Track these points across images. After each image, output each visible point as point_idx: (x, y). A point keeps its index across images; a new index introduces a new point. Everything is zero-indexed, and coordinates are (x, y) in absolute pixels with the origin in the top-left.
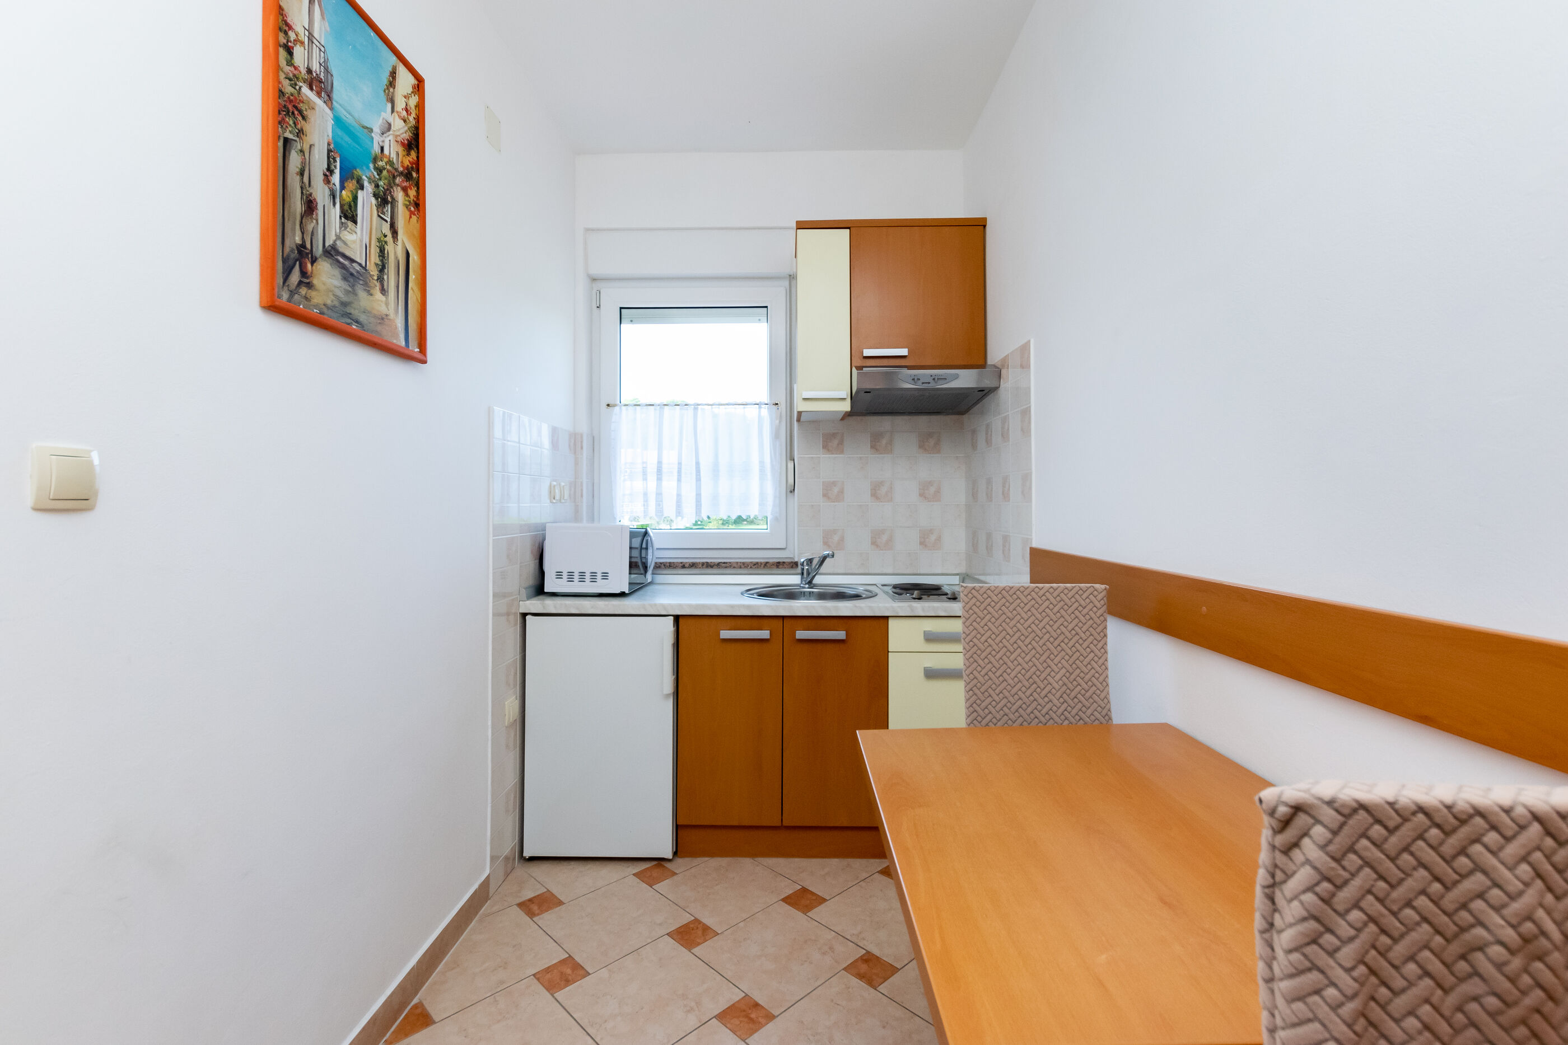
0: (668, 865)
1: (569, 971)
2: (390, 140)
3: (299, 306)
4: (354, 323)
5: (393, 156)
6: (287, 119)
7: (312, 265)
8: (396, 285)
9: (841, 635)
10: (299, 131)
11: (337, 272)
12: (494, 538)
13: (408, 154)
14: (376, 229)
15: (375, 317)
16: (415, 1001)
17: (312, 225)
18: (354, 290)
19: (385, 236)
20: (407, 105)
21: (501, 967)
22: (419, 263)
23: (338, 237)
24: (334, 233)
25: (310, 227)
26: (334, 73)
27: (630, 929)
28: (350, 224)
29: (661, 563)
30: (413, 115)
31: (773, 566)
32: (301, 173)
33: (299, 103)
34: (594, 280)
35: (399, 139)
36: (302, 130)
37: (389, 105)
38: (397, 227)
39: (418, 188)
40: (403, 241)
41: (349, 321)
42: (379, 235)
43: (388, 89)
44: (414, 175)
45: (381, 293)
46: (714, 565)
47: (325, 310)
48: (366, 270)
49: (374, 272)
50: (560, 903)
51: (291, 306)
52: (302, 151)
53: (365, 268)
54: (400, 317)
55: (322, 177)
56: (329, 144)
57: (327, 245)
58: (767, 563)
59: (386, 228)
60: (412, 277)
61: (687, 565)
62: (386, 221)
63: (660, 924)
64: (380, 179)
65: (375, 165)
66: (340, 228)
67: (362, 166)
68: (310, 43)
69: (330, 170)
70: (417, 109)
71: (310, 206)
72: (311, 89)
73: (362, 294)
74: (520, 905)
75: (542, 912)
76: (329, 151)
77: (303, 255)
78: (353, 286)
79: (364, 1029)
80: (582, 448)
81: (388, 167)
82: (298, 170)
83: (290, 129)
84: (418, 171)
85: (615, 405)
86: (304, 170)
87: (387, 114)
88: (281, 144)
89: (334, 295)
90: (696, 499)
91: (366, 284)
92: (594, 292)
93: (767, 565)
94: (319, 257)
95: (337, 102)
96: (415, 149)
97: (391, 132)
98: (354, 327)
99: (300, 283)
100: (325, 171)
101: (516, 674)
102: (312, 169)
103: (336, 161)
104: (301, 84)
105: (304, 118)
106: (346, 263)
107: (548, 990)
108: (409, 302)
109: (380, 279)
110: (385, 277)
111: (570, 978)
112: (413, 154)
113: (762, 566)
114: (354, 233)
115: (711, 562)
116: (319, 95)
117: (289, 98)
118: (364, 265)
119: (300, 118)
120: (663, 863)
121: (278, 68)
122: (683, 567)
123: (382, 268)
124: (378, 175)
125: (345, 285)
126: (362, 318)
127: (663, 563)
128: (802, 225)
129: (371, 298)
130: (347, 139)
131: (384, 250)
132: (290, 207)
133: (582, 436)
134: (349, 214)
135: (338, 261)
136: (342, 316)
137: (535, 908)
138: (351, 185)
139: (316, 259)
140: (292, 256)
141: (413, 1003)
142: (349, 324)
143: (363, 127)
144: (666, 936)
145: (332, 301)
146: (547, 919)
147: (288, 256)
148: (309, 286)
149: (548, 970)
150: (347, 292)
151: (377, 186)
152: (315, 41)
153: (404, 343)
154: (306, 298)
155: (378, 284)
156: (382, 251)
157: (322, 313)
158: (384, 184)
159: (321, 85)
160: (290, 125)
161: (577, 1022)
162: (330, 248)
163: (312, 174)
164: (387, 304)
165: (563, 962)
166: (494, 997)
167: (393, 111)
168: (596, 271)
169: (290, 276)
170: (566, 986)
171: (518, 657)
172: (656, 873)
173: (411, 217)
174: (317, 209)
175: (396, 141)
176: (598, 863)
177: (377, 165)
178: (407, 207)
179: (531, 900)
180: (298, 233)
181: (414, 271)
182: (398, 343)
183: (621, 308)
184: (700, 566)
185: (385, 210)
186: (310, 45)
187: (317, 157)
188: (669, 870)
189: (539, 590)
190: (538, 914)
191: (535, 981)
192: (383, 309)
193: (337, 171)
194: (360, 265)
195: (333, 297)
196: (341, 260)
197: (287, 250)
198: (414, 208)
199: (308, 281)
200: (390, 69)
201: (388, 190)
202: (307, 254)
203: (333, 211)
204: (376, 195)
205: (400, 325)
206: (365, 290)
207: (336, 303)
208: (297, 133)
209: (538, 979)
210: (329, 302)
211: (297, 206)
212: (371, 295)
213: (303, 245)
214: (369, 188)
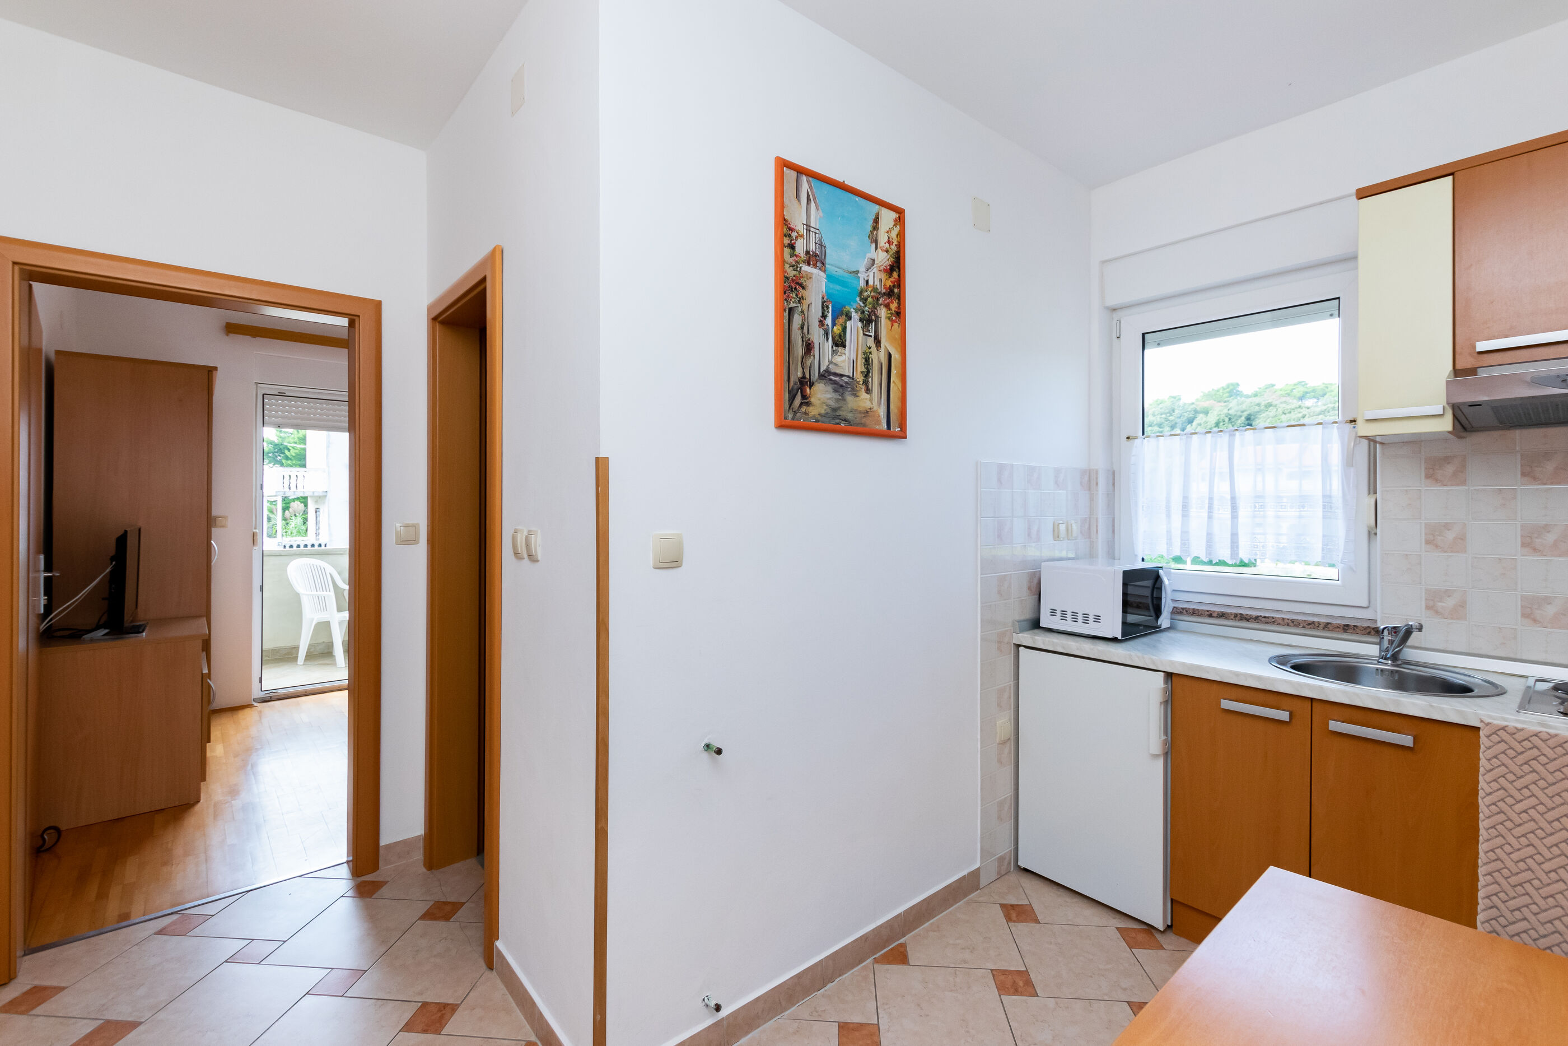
0: (1158, 936)
1: (1021, 984)
2: (874, 273)
3: (800, 420)
4: (842, 422)
5: (877, 283)
6: (791, 295)
7: (810, 389)
8: (879, 383)
9: (1407, 740)
10: (800, 298)
11: (830, 388)
12: (982, 576)
13: (890, 275)
14: (862, 345)
15: (860, 412)
16: (901, 941)
17: (811, 360)
18: (843, 397)
19: (870, 348)
20: (889, 238)
21: (969, 949)
22: (900, 359)
23: (830, 362)
24: (827, 360)
25: (808, 363)
26: (827, 244)
27: (1091, 977)
28: (840, 349)
29: (1182, 609)
30: (895, 243)
31: (1338, 629)
32: (802, 328)
33: (800, 279)
34: (1114, 310)
35: (882, 268)
36: (802, 297)
37: (873, 245)
38: (881, 338)
39: (899, 300)
40: (886, 347)
41: (839, 421)
42: (865, 349)
43: (872, 233)
44: (896, 290)
45: (866, 393)
46: (1251, 618)
47: (820, 418)
48: (853, 379)
49: (860, 378)
50: (1037, 921)
51: (795, 423)
52: (802, 312)
53: (852, 378)
54: (882, 407)
55: (817, 323)
56: (823, 298)
57: (821, 371)
58: (1328, 624)
59: (871, 342)
60: (894, 372)
61: (1214, 615)
62: (871, 336)
63: (1125, 989)
64: (866, 306)
65: (861, 297)
66: (832, 355)
67: (850, 302)
68: (808, 232)
69: (824, 316)
70: (899, 236)
71: (809, 347)
72: (809, 264)
73: (849, 398)
74: (1002, 906)
75: (1018, 921)
76: (823, 302)
77: (805, 382)
78: (842, 395)
79: (856, 940)
80: (1097, 484)
81: (873, 294)
82: (799, 326)
83: (793, 300)
84: (899, 286)
85: (1136, 438)
86: (804, 324)
87: (872, 253)
88: (786, 314)
89: (827, 405)
90: (1231, 540)
91: (853, 389)
92: (1115, 322)
93: (1329, 626)
94: (816, 381)
95: (829, 264)
96: (897, 269)
97: (875, 266)
98: (843, 425)
99: (802, 404)
100: (820, 318)
101: (1010, 698)
102: (810, 321)
103: (829, 308)
104: (801, 265)
105: (803, 288)
106: (837, 379)
107: (998, 989)
108: (891, 393)
109: (866, 383)
110: (870, 380)
111: (1020, 989)
112: (895, 275)
113: (1321, 627)
114: (843, 355)
115: (1247, 615)
116: (815, 266)
117: (792, 279)
118: (851, 375)
119: (801, 289)
120: (1153, 931)
121: (784, 262)
122: (1210, 615)
123: (867, 374)
124: (863, 303)
125: (836, 396)
126: (850, 416)
127: (1185, 608)
128: (1363, 194)
129: (857, 399)
130: (838, 287)
131: (869, 359)
132: (793, 354)
133: (1097, 471)
134: (839, 342)
135: (830, 380)
136: (833, 419)
137: (1014, 915)
138: (841, 320)
139: (813, 383)
140: (796, 387)
141: (900, 941)
142: (838, 424)
143: (850, 273)
144: (1126, 1003)
145: (825, 410)
146: (1021, 928)
147: (792, 388)
148: (808, 404)
149: (1004, 972)
150: (837, 400)
151: (863, 312)
152: (812, 229)
153: (886, 427)
154: (806, 413)
155: (863, 387)
156: (867, 361)
157: (817, 421)
158: (869, 308)
159: (816, 259)
160: (794, 298)
161: (1011, 1030)
162: (824, 372)
163: (810, 325)
164: (871, 400)
165: (1019, 973)
166: (956, 970)
167: (876, 248)
168: (1112, 301)
169: (794, 401)
170: (1014, 994)
171: (1012, 683)
172: (1141, 937)
173: (892, 325)
174: (814, 348)
175: (879, 271)
176: (1086, 901)
177: (862, 297)
178: (889, 319)
179: (1012, 906)
180: (800, 369)
181: (896, 367)
182: (881, 428)
183: (1144, 334)
184: (1232, 617)
185: (869, 328)
186: (808, 234)
187: (814, 311)
188: (1157, 940)
189: (1035, 624)
190: (1014, 921)
191: (991, 975)
192: (867, 405)
193: (830, 315)
194: (848, 377)
195: (825, 407)
196: (833, 378)
197: (792, 384)
198: (896, 317)
199: (807, 401)
200: (874, 217)
201: (873, 311)
202: (807, 382)
203: (826, 344)
204: (861, 320)
205: (882, 413)
206: (852, 394)
207: (829, 411)
208: (799, 301)
209: (994, 976)
210: (823, 412)
211: (799, 350)
212: (858, 397)
213: (804, 377)
214: (855, 316)
